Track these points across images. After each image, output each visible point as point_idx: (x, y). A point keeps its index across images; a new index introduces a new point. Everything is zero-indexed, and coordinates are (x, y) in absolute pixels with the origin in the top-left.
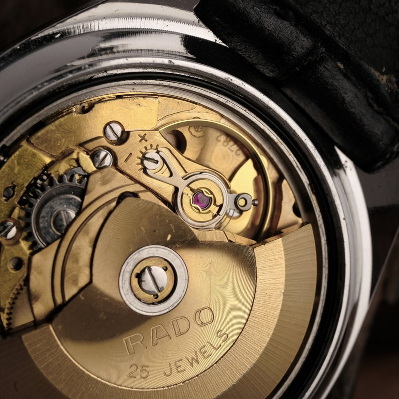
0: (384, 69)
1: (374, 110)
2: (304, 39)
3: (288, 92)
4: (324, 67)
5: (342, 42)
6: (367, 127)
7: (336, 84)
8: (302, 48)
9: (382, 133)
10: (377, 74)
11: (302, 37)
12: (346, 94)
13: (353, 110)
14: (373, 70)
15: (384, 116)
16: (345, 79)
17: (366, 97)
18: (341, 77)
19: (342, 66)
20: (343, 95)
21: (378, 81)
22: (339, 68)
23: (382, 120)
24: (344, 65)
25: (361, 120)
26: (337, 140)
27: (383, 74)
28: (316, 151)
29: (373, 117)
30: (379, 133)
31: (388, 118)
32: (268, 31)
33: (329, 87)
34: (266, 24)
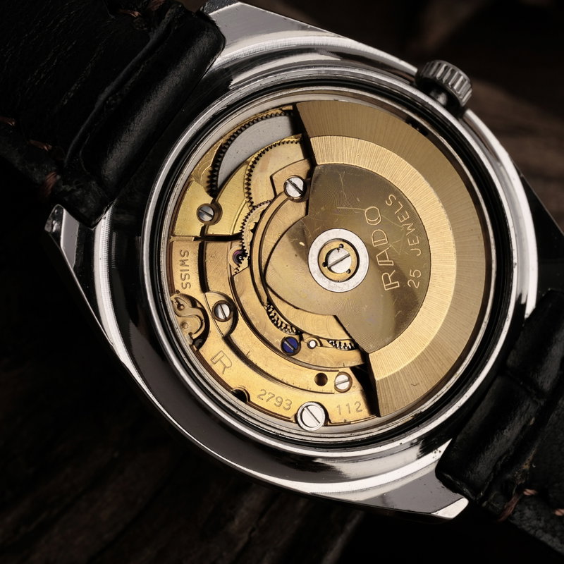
0: (534, 467)
1: (498, 461)
2: (549, 383)
3: (498, 381)
4: (529, 405)
5: (553, 417)
6: (482, 456)
7: (516, 419)
8: (542, 383)
9: (478, 472)
10: (531, 457)
11: (550, 381)
12: (509, 430)
13: (495, 440)
14: (533, 452)
15: (492, 474)
16: (522, 426)
17: (508, 452)
18: (523, 423)
19: (532, 422)
20: (508, 427)
21: (525, 460)
22: (529, 420)
23: (489, 472)
24: (533, 425)
25: (488, 449)
26: (459, 438)
27: (531, 465)
28: (457, 408)
29: (491, 461)
30: (478, 469)
31: (492, 477)
32: (551, 350)
33: (512, 413)
34: (555, 347)
